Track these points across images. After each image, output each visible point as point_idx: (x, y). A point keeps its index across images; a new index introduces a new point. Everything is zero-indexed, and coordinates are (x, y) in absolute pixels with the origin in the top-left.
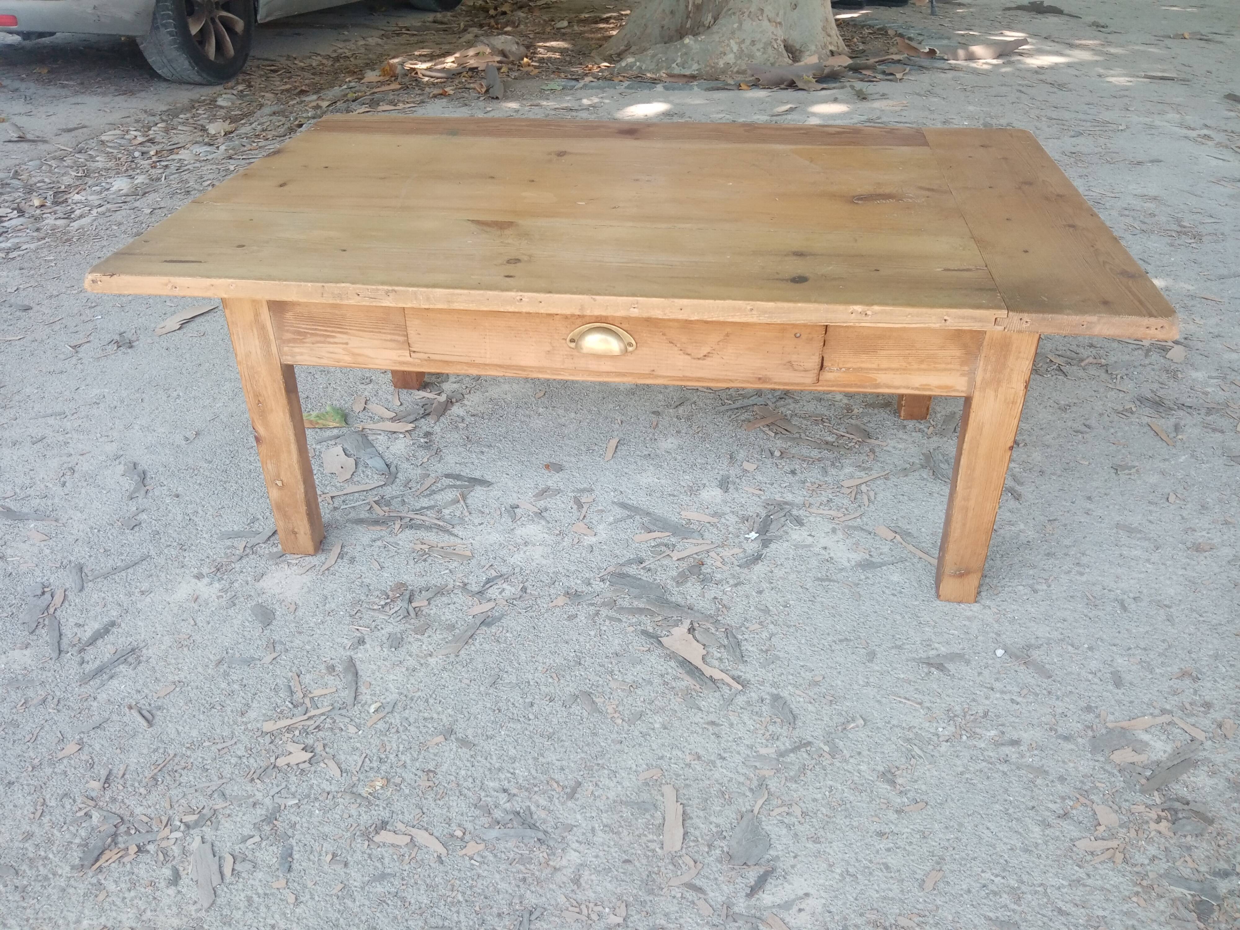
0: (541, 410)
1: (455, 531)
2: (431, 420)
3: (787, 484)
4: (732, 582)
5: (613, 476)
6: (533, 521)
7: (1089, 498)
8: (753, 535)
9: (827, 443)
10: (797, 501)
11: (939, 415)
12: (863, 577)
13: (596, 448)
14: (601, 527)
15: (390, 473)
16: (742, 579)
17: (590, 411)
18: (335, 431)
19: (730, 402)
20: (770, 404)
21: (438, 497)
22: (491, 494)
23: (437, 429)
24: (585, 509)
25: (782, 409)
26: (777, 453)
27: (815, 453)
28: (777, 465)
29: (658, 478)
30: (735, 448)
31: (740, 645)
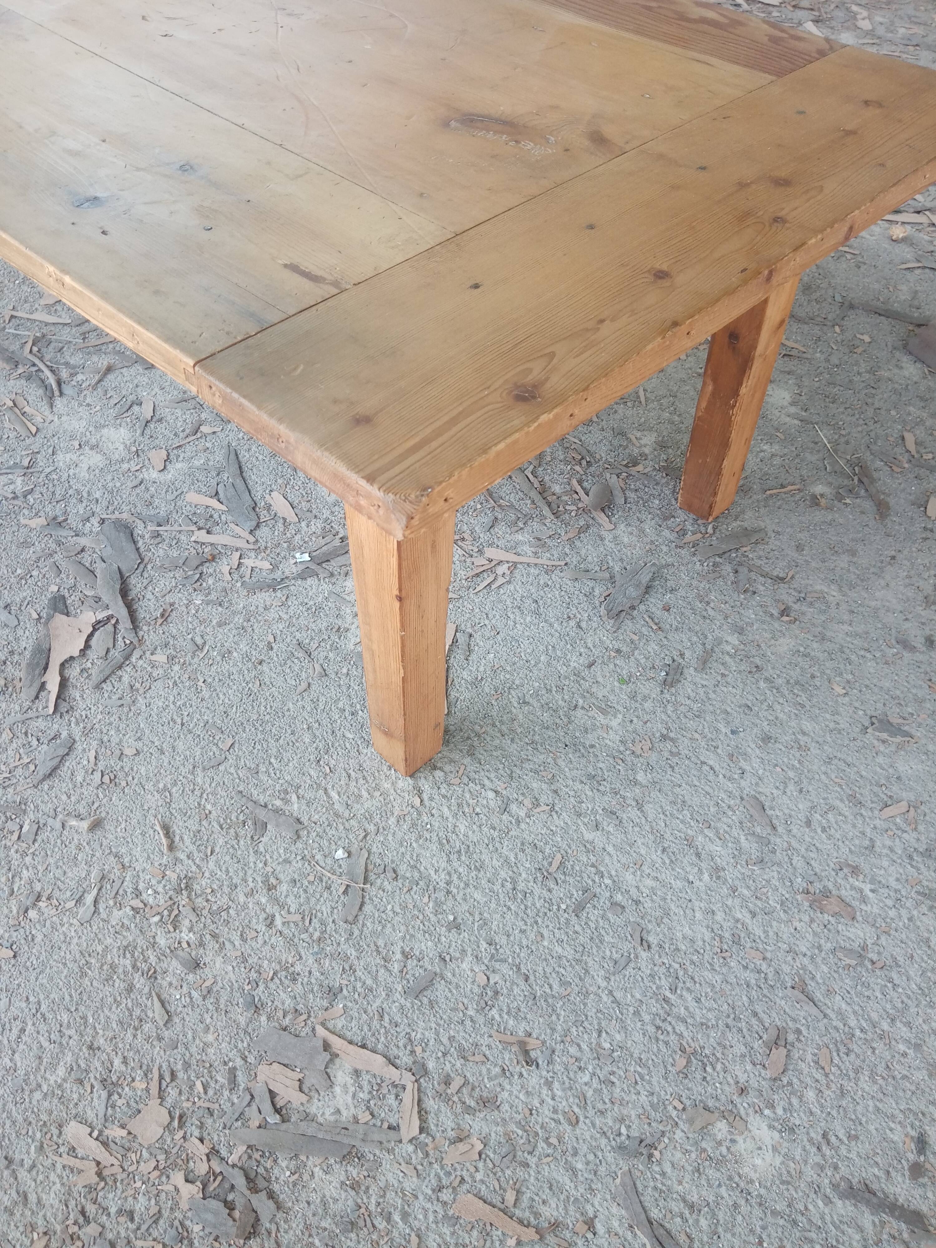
4: (213, 596)
8: (306, 557)
31: (120, 667)
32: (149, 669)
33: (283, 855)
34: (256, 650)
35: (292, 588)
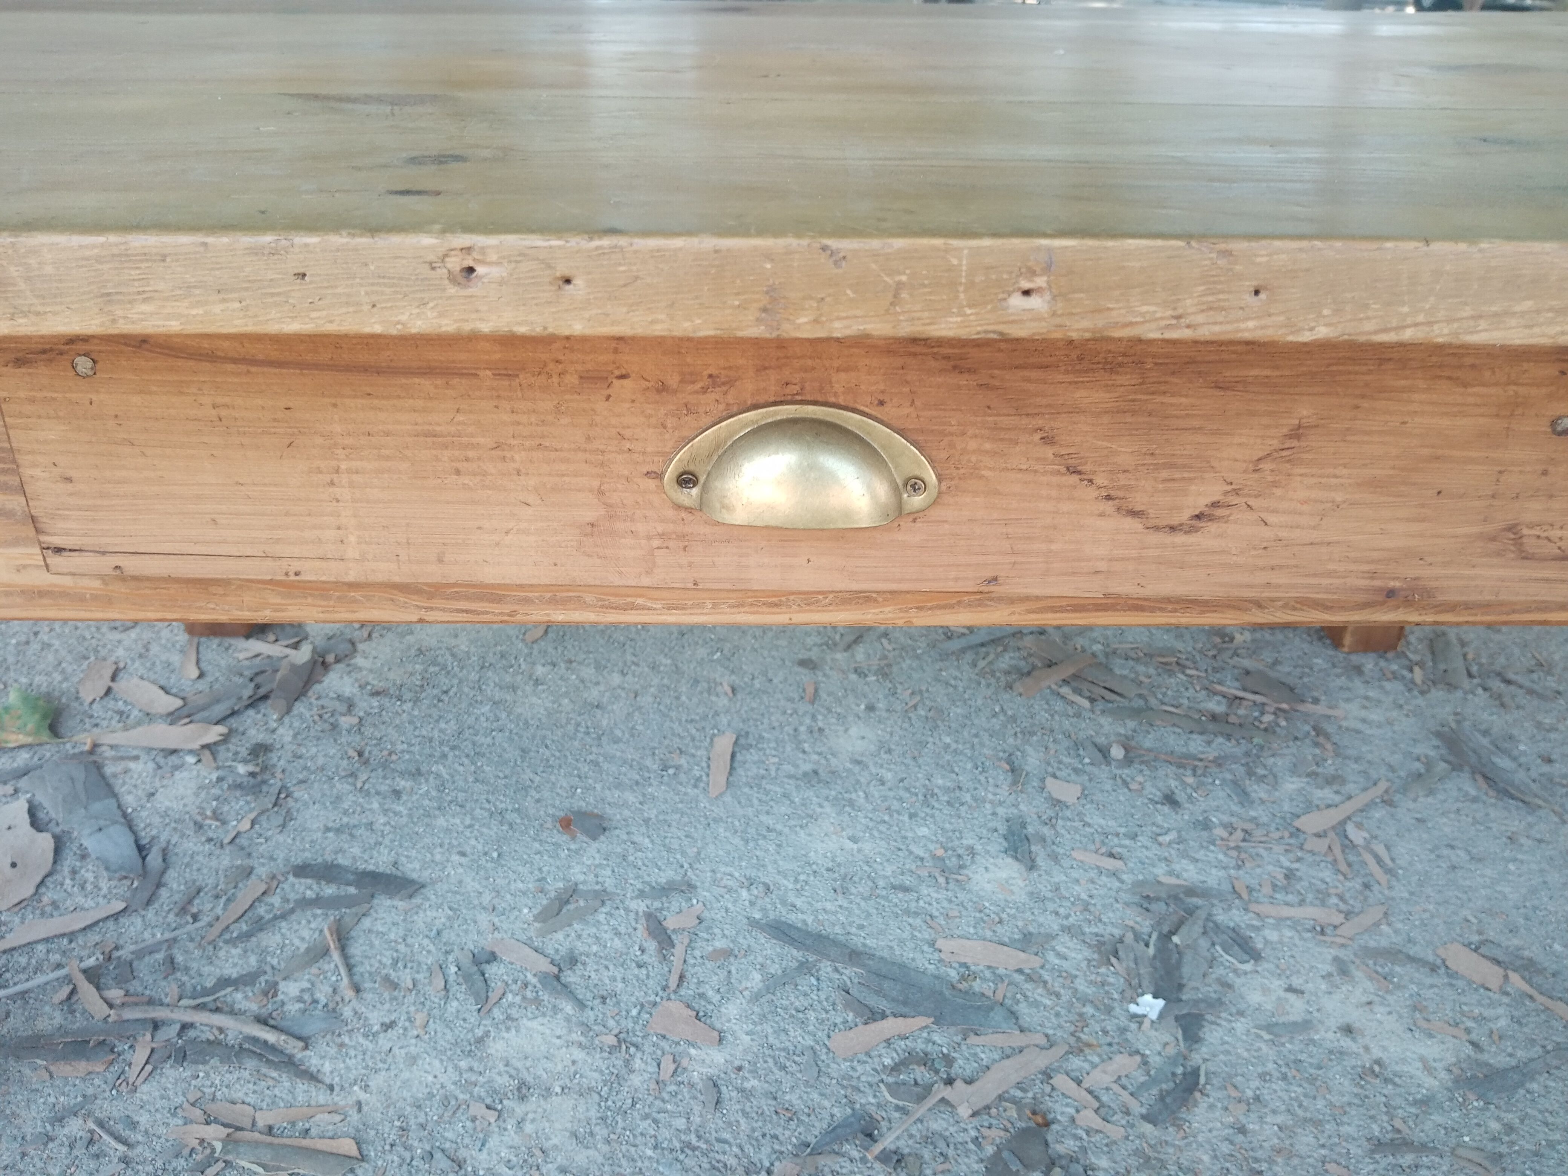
0: (540, 670)
1: (312, 1060)
2: (270, 712)
3: (1171, 835)
5: (737, 841)
6: (537, 1002)
8: (1152, 1003)
9: (1214, 718)
10: (1212, 882)
12: (1495, 1125)
13: (683, 761)
14: (732, 1010)
15: (144, 873)
17: (654, 667)
18: (23, 757)
21: (270, 940)
22: (420, 920)
23: (285, 734)
24: (679, 950)
26: (1117, 752)
27: (1199, 746)
28: (1125, 782)
29: (854, 839)
30: (1011, 740)
35: (1213, 1067)
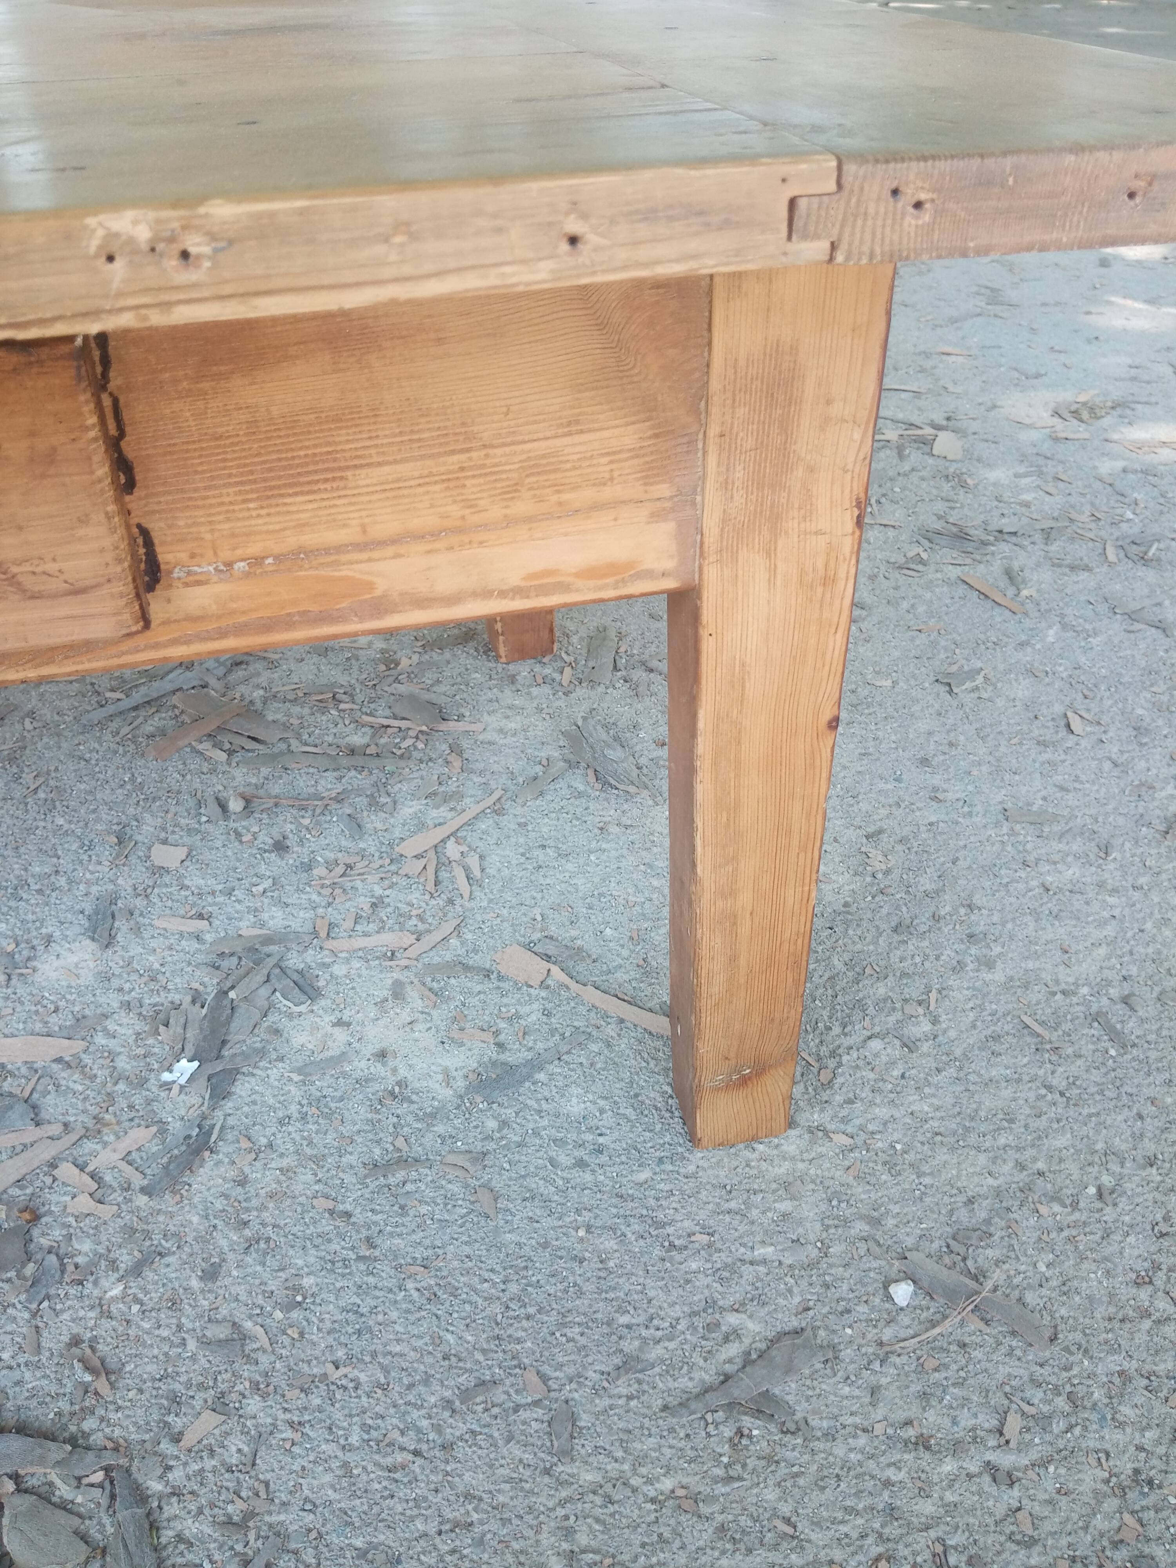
3: (267, 884)
4: (125, 1258)
7: (925, 762)
8: (186, 1067)
9: (352, 752)
10: (295, 925)
11: (575, 639)
12: (492, 1124)
16: (157, 1237)
19: (118, 695)
20: (213, 682)
25: (242, 689)
26: (235, 805)
27: (328, 784)
28: (238, 835)
30: (131, 811)
31: (154, 1527)
32: (210, 1463)
33: (857, 1392)
34: (329, 1241)
35: (231, 1121)
